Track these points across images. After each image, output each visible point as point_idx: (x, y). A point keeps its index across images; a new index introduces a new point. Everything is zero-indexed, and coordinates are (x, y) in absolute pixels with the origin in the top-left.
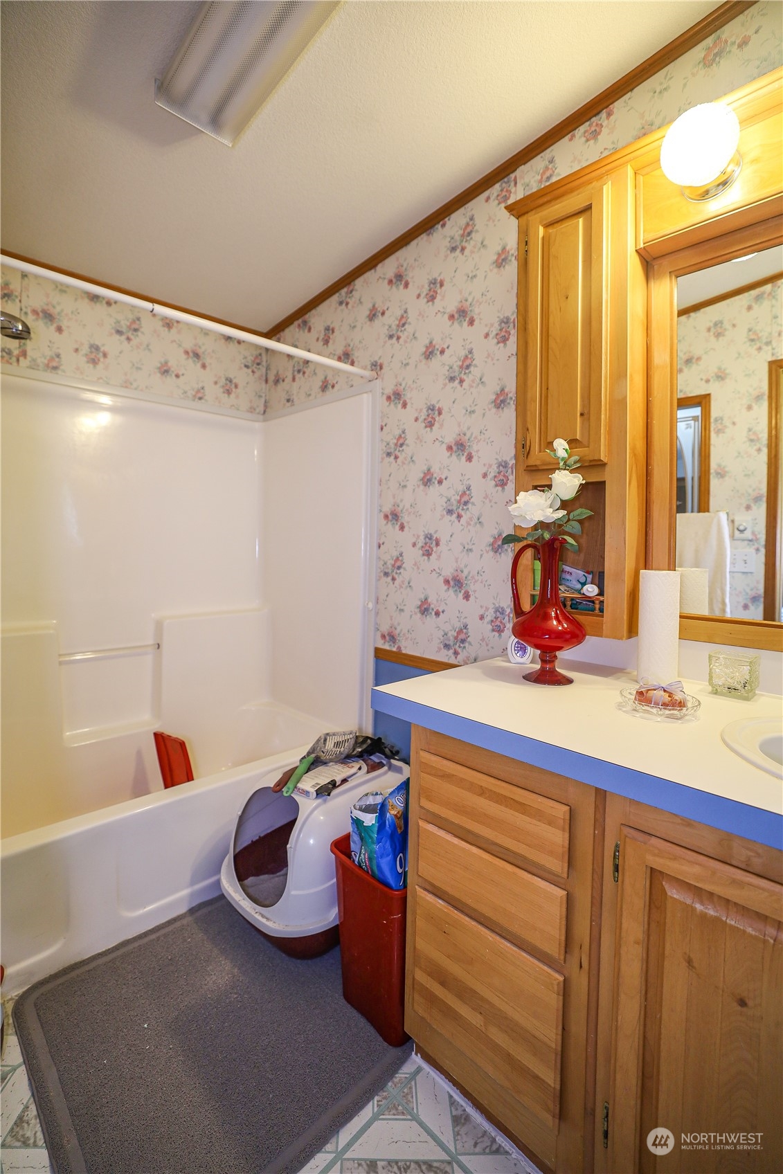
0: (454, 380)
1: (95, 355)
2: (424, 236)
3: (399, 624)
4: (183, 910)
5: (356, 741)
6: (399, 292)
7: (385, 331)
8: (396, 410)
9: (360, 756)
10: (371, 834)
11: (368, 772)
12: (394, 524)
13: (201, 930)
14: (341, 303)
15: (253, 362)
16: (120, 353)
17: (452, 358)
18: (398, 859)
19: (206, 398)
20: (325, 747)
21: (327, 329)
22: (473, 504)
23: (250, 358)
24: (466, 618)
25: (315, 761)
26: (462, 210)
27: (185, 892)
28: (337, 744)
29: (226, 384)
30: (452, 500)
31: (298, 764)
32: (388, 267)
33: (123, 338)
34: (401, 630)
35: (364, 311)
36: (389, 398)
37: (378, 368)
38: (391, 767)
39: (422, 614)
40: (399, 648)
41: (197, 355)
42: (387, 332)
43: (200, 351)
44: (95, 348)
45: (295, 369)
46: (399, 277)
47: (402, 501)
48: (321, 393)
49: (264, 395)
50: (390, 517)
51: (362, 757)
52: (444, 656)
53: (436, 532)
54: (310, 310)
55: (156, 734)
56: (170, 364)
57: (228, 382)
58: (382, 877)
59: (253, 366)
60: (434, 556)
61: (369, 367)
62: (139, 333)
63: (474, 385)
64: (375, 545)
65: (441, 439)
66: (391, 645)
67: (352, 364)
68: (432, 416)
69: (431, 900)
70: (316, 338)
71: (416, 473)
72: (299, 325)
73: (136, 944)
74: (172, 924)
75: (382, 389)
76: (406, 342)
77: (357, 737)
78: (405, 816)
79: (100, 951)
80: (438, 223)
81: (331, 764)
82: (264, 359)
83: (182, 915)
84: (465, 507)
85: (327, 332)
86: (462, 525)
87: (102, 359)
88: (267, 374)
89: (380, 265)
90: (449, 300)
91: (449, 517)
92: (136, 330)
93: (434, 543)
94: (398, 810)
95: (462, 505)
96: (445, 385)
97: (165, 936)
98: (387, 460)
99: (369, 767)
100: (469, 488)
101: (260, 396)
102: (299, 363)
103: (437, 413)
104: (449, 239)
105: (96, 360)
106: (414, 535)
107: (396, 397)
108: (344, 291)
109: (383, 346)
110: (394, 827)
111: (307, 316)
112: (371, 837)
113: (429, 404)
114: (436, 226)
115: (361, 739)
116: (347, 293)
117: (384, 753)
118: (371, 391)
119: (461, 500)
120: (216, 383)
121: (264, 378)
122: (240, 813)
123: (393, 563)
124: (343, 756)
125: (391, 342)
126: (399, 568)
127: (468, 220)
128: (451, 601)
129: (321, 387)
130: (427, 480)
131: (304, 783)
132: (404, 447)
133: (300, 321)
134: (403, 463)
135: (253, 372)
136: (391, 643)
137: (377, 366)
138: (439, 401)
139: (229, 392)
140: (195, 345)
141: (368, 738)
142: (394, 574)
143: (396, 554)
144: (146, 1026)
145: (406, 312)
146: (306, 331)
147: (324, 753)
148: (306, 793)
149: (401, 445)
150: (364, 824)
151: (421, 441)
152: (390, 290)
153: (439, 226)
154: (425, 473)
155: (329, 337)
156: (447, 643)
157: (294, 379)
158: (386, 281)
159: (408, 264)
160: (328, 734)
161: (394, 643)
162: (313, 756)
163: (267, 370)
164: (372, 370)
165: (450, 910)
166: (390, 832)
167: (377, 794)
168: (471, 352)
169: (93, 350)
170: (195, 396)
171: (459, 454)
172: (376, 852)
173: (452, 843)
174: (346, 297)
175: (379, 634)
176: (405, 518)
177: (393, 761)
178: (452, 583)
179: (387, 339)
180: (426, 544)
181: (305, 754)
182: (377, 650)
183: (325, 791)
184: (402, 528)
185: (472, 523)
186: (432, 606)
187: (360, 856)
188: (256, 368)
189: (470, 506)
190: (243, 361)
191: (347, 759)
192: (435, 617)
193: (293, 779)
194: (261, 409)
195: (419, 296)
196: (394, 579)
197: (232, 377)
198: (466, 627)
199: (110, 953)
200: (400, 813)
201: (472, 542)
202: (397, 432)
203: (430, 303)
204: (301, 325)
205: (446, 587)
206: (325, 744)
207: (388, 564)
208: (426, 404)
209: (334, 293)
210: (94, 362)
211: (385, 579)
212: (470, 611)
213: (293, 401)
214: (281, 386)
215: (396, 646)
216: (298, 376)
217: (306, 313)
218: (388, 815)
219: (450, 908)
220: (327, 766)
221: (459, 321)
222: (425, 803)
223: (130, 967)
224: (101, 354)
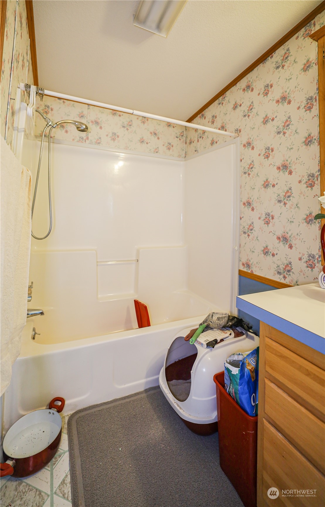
0: (280, 133)
1: (114, 137)
2: (261, 65)
3: (252, 259)
4: (142, 389)
5: (229, 318)
6: (249, 94)
7: (242, 114)
8: (249, 151)
9: (231, 327)
10: (237, 380)
11: (235, 337)
12: (248, 207)
13: (150, 402)
14: (219, 104)
15: (180, 135)
16: (124, 135)
17: (279, 122)
18: (252, 396)
19: (159, 152)
20: (212, 319)
21: (213, 117)
22: (293, 197)
23: (179, 134)
24: (290, 258)
25: (207, 327)
26: (282, 47)
27: (143, 381)
28: (219, 319)
29: (168, 145)
30: (281, 195)
31: (198, 327)
32: (243, 83)
33: (125, 129)
34: (253, 262)
35: (231, 106)
36: (244, 146)
37: (239, 131)
38: (248, 336)
39: (265, 255)
40: (252, 271)
41: (155, 134)
42: (243, 114)
43: (157, 132)
44: (114, 134)
45: (199, 136)
46: (248, 87)
47: (252, 196)
48: (211, 146)
49: (185, 149)
50: (246, 204)
51: (232, 328)
52: (278, 278)
53: (272, 212)
54: (205, 109)
55: (135, 301)
56: (144, 138)
57: (169, 144)
58: (242, 405)
59: (180, 137)
60: (271, 224)
61: (234, 131)
62: (132, 127)
63: (292, 134)
64: (239, 218)
65: (273, 164)
66: (247, 269)
67: (226, 131)
68: (268, 153)
69: (273, 431)
70: (208, 121)
71: (260, 181)
72: (200, 117)
73: (120, 402)
74: (137, 395)
75: (241, 141)
76: (253, 117)
77: (229, 316)
78: (256, 371)
79: (105, 402)
80: (269, 56)
81: (215, 329)
82: (185, 133)
83: (141, 392)
84: (288, 199)
85: (213, 118)
86: (287, 208)
87: (117, 138)
88: (186, 140)
89: (238, 83)
90: (276, 93)
91: (279, 204)
92: (130, 125)
93: (271, 218)
94: (252, 366)
95: (286, 198)
96: (275, 136)
97: (133, 401)
98: (244, 176)
99: (236, 334)
100: (290, 189)
101: (183, 150)
102: (200, 134)
103: (271, 151)
104: (275, 63)
105: (115, 139)
106: (259, 213)
107: (249, 144)
108: (221, 98)
109: (241, 121)
110: (250, 378)
111: (204, 112)
112: (236, 382)
113: (266, 147)
114: (268, 58)
115: (231, 318)
116: (222, 99)
117: (244, 328)
118: (235, 143)
119: (286, 195)
120: (164, 145)
121: (185, 142)
122: (169, 348)
123: (248, 227)
124: (221, 326)
125: (245, 118)
126: (251, 230)
127: (286, 51)
128: (282, 249)
129: (211, 143)
130: (266, 185)
131: (200, 338)
132: (253, 169)
133: (201, 114)
134: (253, 177)
135: (180, 139)
136: (247, 268)
137: (238, 131)
138: (272, 144)
139: (169, 149)
140: (155, 130)
141: (235, 317)
142: (249, 233)
143: (250, 223)
144: (120, 449)
145: (252, 103)
146: (203, 119)
147: (212, 323)
148: (202, 344)
149: (252, 168)
150: (232, 373)
151: (262, 166)
152: (244, 94)
153: (269, 58)
154: (265, 182)
155: (214, 120)
156: (279, 271)
157: (198, 141)
158: (242, 90)
159: (253, 80)
160: (214, 313)
161: (249, 268)
162: (206, 324)
163: (186, 138)
164: (236, 133)
165: (286, 442)
166: (247, 380)
167: (239, 354)
168: (289, 118)
169: (114, 135)
170: (154, 151)
171: (284, 171)
172: (238, 390)
173: (287, 400)
174: (222, 101)
175: (241, 263)
176: (254, 205)
177: (249, 333)
178: (282, 239)
179: (243, 117)
180: (266, 218)
181: (202, 322)
182: (240, 271)
183: (212, 344)
184: (253, 209)
185: (293, 207)
186: (270, 251)
187: (229, 389)
188: (181, 138)
189: (291, 198)
190: (175, 135)
191: (224, 328)
192: (272, 256)
193: (195, 335)
194: (184, 155)
195: (259, 94)
196: (249, 235)
197: (171, 142)
198: (290, 263)
199: (109, 404)
200: (253, 369)
201: (293, 217)
202: (249, 162)
203: (266, 96)
204: (201, 116)
205: (278, 241)
206: (212, 318)
207: (246, 227)
208: (265, 147)
209: (216, 100)
210: (114, 140)
211: (244, 235)
212: (293, 255)
213: (198, 151)
214: (192, 144)
215: (250, 270)
216: (200, 139)
217: (203, 111)
218: (246, 369)
219: (286, 441)
220: (213, 330)
221: (282, 103)
222: (268, 369)
223: (116, 414)
224: (117, 136)
